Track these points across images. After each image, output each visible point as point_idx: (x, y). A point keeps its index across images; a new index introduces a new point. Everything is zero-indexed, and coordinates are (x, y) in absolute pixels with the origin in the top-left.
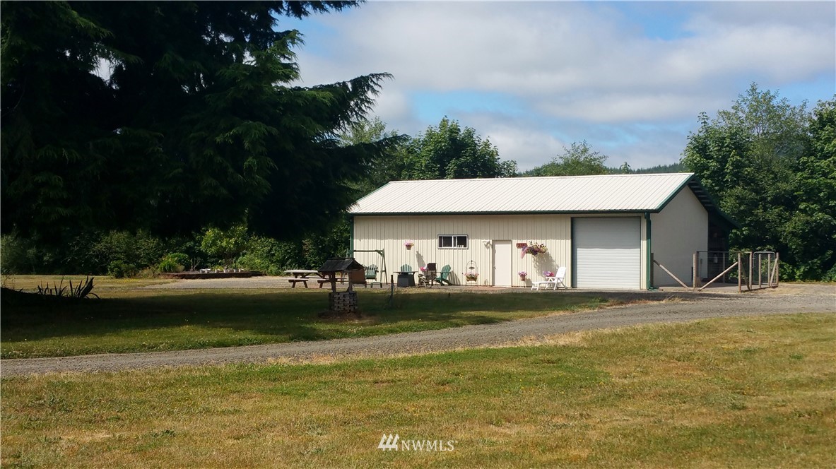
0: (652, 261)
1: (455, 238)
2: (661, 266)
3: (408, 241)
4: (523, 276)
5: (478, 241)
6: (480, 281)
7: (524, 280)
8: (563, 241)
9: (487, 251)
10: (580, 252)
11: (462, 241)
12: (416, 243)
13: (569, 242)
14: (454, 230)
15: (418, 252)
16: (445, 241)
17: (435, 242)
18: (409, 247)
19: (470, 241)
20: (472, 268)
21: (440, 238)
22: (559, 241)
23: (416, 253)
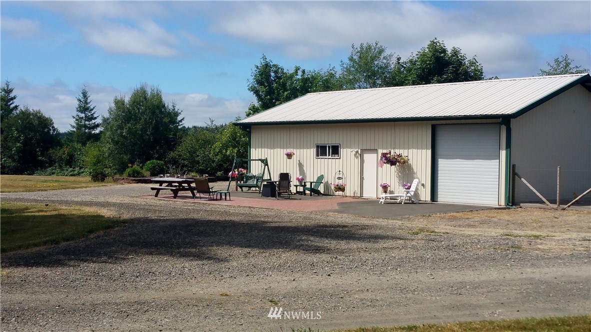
0: (513, 175)
1: (329, 147)
2: (523, 179)
3: (289, 151)
4: (385, 188)
5: (349, 150)
6: (349, 192)
7: (386, 192)
8: (424, 151)
9: (356, 160)
10: (442, 163)
11: (335, 150)
12: (297, 152)
13: (429, 152)
14: (328, 139)
15: (299, 161)
16: (322, 151)
17: (313, 151)
18: (289, 156)
19: (342, 150)
20: (339, 178)
21: (318, 147)
22: (420, 151)
23: (298, 162)
